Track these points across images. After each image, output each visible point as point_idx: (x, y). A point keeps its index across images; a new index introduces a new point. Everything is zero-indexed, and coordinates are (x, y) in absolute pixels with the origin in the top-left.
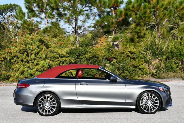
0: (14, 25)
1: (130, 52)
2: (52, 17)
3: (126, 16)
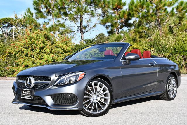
2: (59, 16)
3: (129, 16)
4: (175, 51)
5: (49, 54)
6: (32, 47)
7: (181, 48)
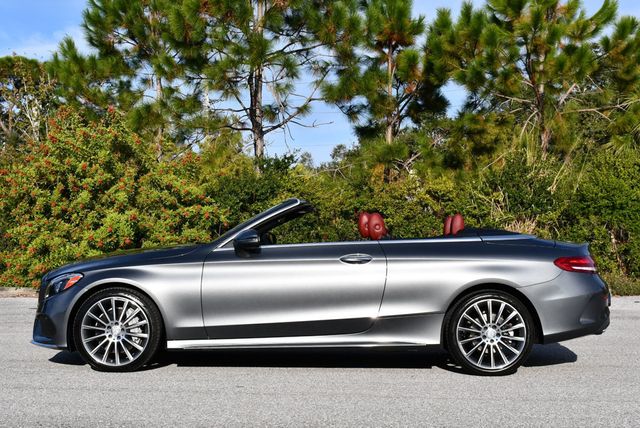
0: (38, 96)
1: (432, 196)
2: (173, 73)
3: (429, 74)
4: (582, 205)
5: (122, 211)
6: (65, 182)
7: (604, 194)
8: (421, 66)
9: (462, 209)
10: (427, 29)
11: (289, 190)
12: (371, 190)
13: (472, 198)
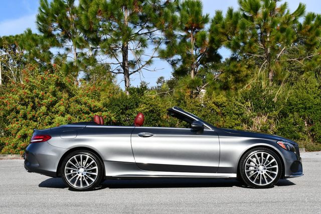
0: (15, 58)
1: (215, 104)
2: (83, 45)
3: (212, 44)
4: (290, 108)
5: (63, 115)
6: (33, 102)
7: (301, 102)
8: (208, 39)
9: (231, 111)
10: (210, 21)
11: (144, 103)
12: (185, 102)
13: (235, 105)
